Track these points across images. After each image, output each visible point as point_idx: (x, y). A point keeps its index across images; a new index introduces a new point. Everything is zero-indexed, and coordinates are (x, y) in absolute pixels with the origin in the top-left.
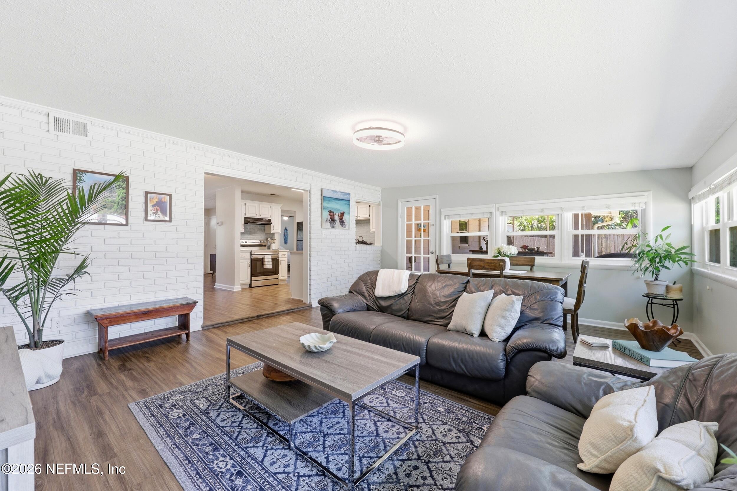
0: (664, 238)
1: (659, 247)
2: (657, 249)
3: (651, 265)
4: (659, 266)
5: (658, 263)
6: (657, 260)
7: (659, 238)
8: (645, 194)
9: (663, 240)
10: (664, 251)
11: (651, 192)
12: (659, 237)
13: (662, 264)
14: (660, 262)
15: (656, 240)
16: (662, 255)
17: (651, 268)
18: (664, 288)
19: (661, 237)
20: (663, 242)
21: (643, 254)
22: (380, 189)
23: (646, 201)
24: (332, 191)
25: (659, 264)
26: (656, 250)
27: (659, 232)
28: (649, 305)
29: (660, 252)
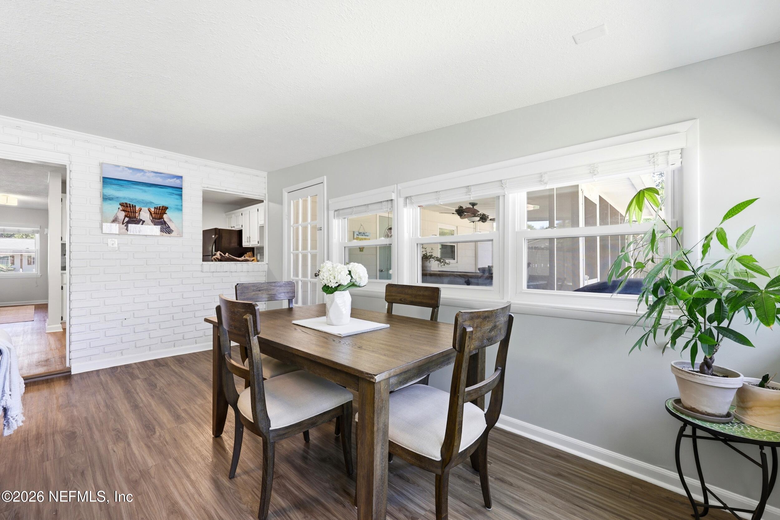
0: (732, 240)
1: (717, 267)
2: (710, 274)
3: (689, 323)
4: (715, 332)
5: (711, 320)
6: (711, 308)
7: (715, 242)
8: (681, 127)
9: (726, 246)
10: (733, 282)
11: (698, 121)
12: (714, 236)
13: (725, 324)
14: (719, 315)
15: (706, 248)
16: (725, 293)
17: (689, 333)
18: (731, 397)
19: (722, 238)
20: (730, 255)
21: (667, 289)
22: (265, 174)
23: (683, 145)
24: (130, 168)
25: (715, 324)
26: (706, 278)
27: (714, 224)
28: (686, 443)
29: (720, 283)
